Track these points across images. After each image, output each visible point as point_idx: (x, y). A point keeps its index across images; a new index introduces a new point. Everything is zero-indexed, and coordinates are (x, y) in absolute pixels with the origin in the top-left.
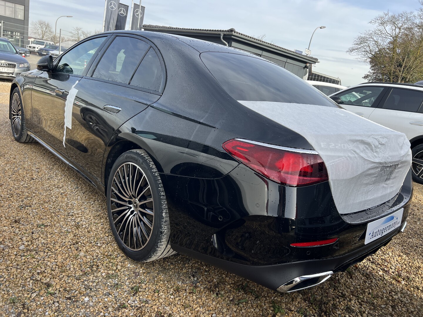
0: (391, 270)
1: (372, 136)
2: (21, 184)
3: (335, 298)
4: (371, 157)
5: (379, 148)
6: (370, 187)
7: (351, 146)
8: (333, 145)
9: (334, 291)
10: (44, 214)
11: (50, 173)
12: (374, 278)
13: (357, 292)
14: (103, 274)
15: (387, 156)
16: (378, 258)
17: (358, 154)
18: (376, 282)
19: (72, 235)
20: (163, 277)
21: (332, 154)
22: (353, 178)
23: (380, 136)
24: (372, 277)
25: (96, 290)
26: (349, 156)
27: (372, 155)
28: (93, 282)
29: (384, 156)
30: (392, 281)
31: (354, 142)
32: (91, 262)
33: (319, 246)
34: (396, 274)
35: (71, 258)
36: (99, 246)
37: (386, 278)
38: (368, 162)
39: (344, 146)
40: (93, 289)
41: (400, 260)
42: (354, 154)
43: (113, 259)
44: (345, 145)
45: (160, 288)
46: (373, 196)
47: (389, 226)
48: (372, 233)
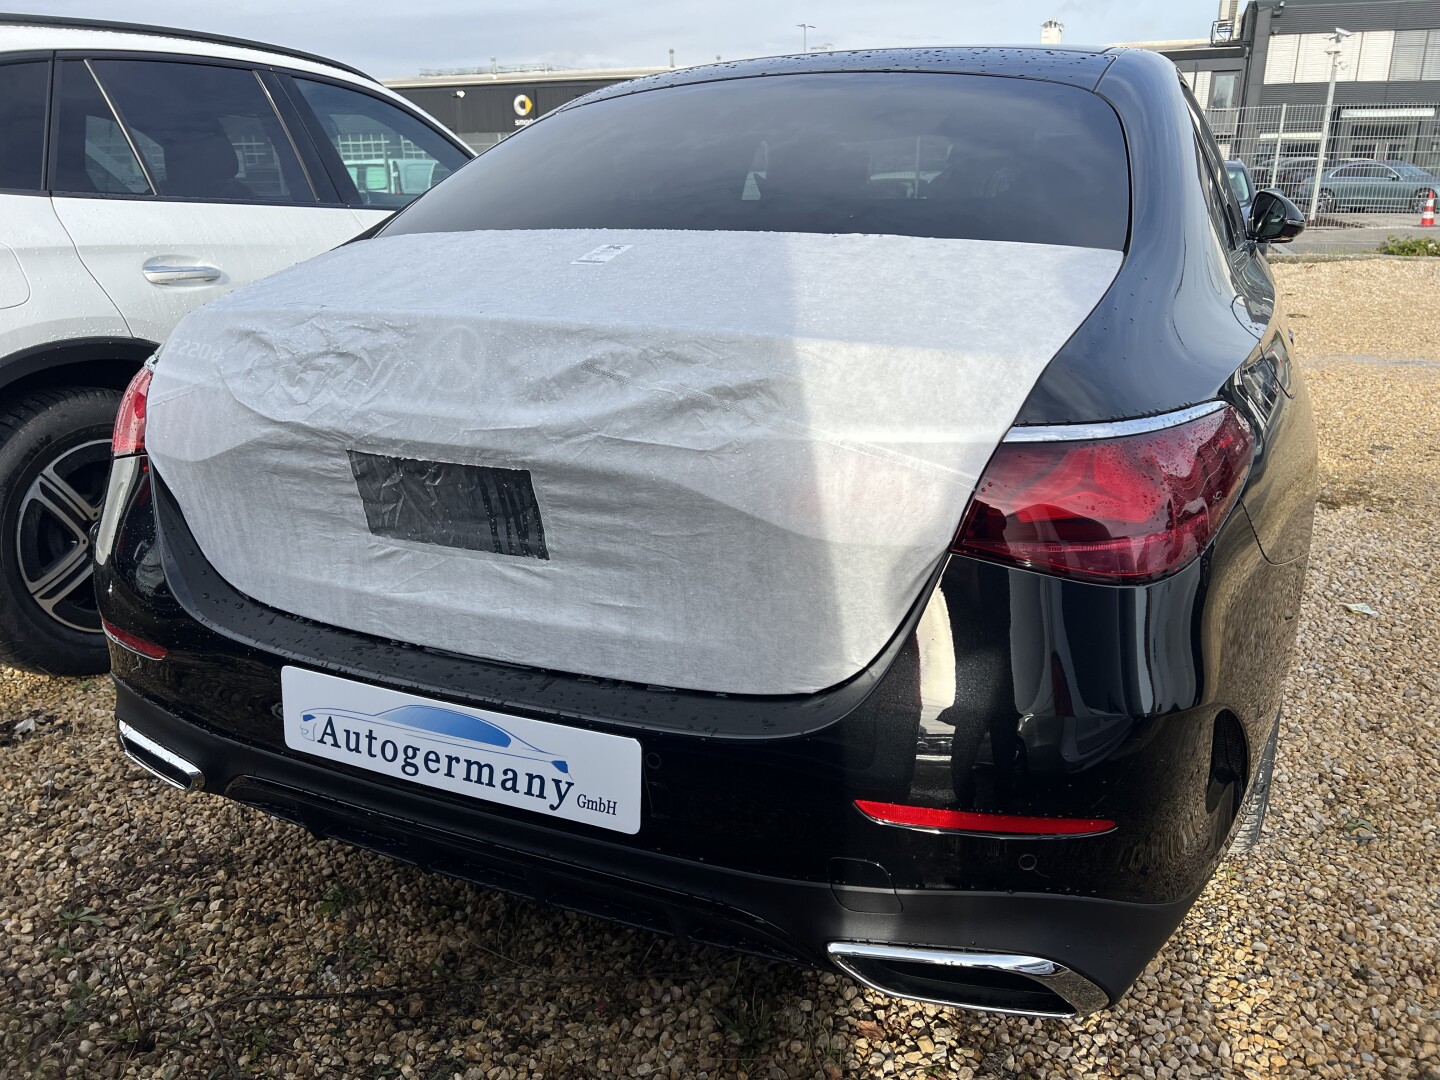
1: (314, 319)
5: (316, 368)
7: (221, 353)
15: (364, 408)
17: (222, 380)
23: (350, 323)
26: (199, 386)
27: (279, 390)
31: (239, 341)
39: (205, 352)
46: (409, 591)
47: (469, 763)
48: (320, 723)
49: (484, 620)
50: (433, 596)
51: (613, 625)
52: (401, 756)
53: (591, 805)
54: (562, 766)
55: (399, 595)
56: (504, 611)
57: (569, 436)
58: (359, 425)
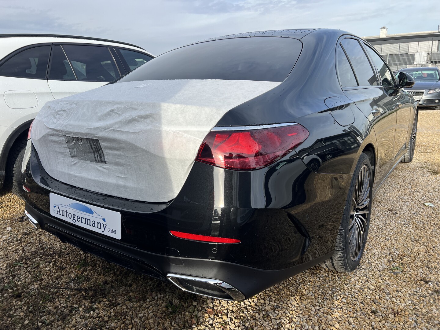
6: (71, 160)
46: (79, 173)
47: (86, 219)
48: (57, 208)
49: (94, 181)
50: (84, 175)
51: (121, 182)
52: (72, 217)
53: (111, 231)
54: (104, 220)
55: (77, 174)
56: (98, 179)
57: (105, 129)
58: (65, 128)
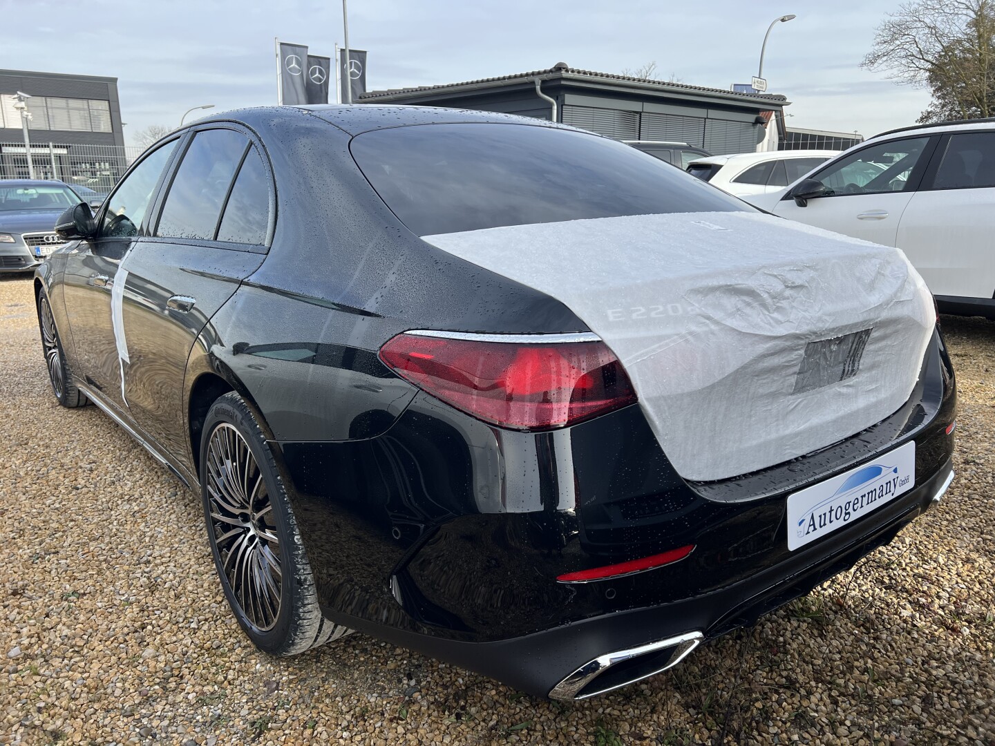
0: (937, 601)
1: (762, 270)
2: (47, 504)
3: (769, 694)
4: (762, 324)
5: (785, 298)
6: (788, 401)
7: (697, 306)
8: (643, 310)
9: (770, 674)
10: (84, 568)
11: (119, 468)
12: (887, 629)
13: (830, 672)
14: (190, 697)
15: (819, 314)
16: (905, 574)
17: (717, 323)
18: (889, 639)
19: (136, 610)
20: (334, 686)
21: (643, 333)
22: (713, 386)
23: (787, 268)
24: (881, 627)
25: (167, 737)
26: (691, 333)
27: (766, 318)
28: (162, 718)
29: (804, 317)
30: (936, 631)
31: (706, 295)
32: (168, 668)
33: (638, 572)
34: (951, 611)
35: (121, 666)
36: (194, 629)
37: (919, 625)
38: (754, 339)
39: (675, 309)
40: (158, 736)
41: (969, 571)
42: (707, 325)
43: (222, 655)
44: (679, 306)
45: (321, 714)
46: (806, 422)
47: (869, 494)
52: (844, 511)
54: (896, 470)
55: (802, 427)
58: (820, 325)
